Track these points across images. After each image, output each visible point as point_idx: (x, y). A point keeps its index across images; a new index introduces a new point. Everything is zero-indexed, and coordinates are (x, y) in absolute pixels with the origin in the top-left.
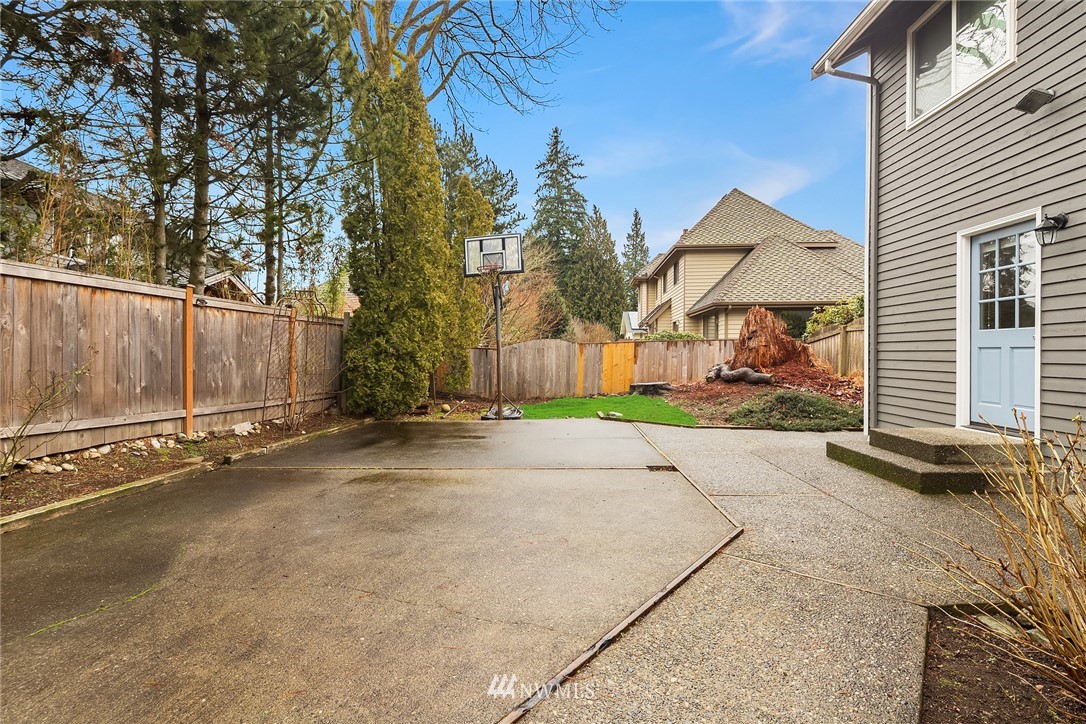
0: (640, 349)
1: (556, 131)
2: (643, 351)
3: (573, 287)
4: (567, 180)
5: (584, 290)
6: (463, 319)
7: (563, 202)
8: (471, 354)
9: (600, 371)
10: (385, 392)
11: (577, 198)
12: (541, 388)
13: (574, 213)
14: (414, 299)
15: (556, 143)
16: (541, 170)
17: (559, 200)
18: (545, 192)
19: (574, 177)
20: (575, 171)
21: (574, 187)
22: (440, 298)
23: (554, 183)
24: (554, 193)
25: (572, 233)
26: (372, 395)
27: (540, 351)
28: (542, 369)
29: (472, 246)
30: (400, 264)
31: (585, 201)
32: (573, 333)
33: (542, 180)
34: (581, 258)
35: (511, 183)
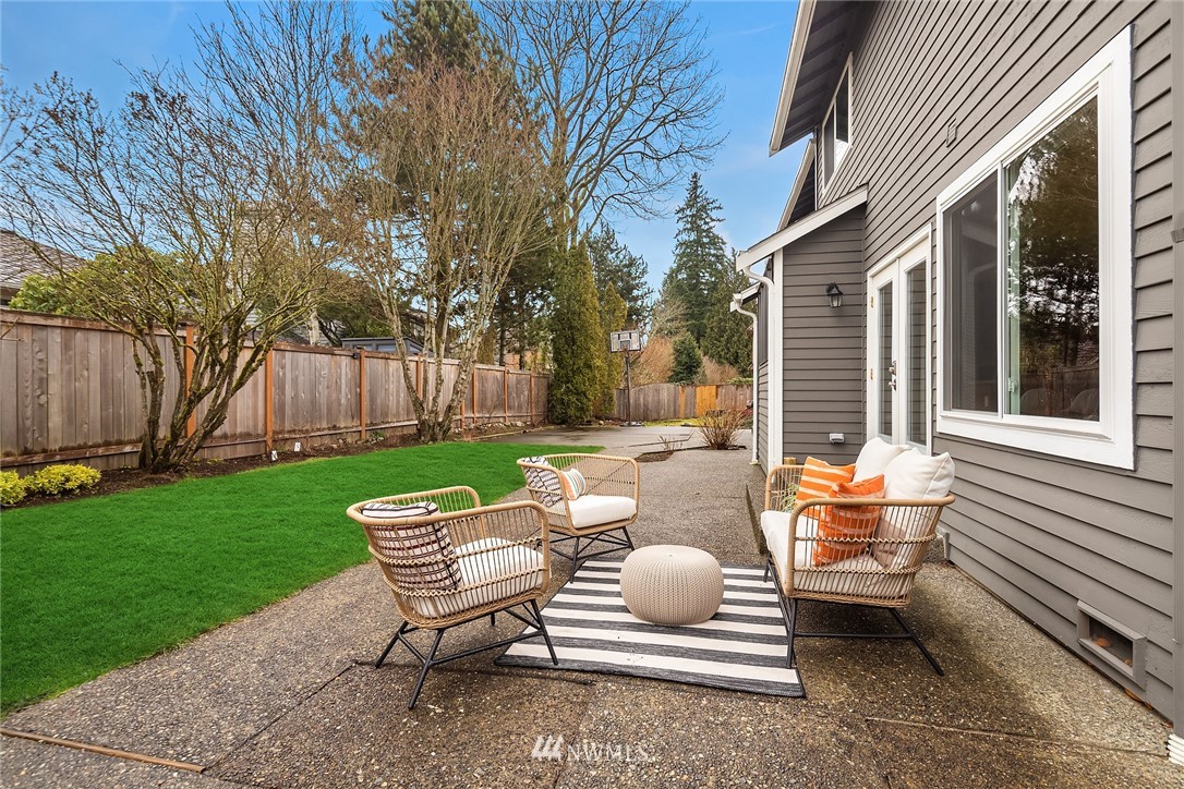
0: (720, 390)
1: (695, 176)
2: (722, 391)
3: (712, 328)
4: (706, 223)
5: (722, 331)
6: (610, 371)
7: (703, 245)
8: (615, 392)
9: (695, 403)
10: (572, 412)
11: (715, 241)
12: (658, 414)
13: (713, 255)
14: (584, 364)
15: (695, 188)
16: (680, 215)
17: (698, 242)
18: (684, 237)
19: (713, 220)
20: (714, 214)
21: (713, 230)
22: (598, 362)
23: (695, 228)
24: (693, 236)
25: (711, 275)
26: (566, 413)
27: (658, 391)
28: (659, 402)
29: (614, 336)
30: (578, 346)
31: (724, 243)
32: (704, 375)
33: (681, 225)
34: (719, 301)
35: (642, 267)
